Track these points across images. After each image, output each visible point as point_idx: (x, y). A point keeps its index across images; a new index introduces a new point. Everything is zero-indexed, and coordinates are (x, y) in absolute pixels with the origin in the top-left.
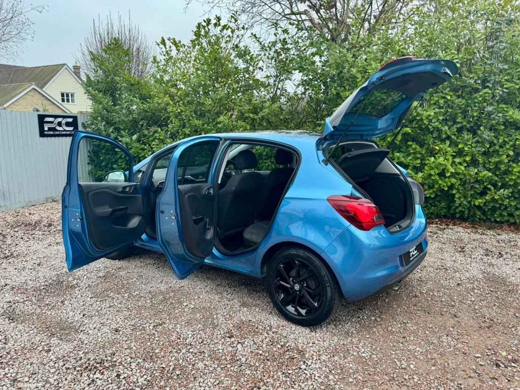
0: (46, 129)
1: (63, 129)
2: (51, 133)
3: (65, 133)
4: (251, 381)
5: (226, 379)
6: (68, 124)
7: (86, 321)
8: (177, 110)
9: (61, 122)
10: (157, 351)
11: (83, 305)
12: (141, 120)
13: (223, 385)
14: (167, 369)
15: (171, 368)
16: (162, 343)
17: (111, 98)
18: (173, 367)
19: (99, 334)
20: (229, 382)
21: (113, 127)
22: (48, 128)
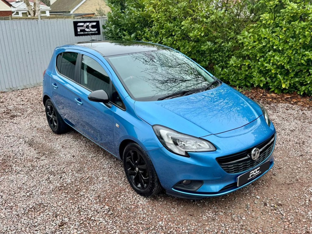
0: (79, 30)
1: (90, 30)
2: (82, 33)
3: (91, 32)
4: (119, 190)
5: (108, 186)
6: (93, 27)
7: (62, 150)
8: (157, 16)
9: (88, 26)
10: (85, 169)
11: (66, 142)
12: (137, 23)
13: (105, 189)
14: (84, 178)
15: (86, 178)
16: (91, 165)
17: (120, 7)
18: (87, 177)
19: (64, 157)
20: (109, 188)
21: (119, 29)
22: (80, 30)
